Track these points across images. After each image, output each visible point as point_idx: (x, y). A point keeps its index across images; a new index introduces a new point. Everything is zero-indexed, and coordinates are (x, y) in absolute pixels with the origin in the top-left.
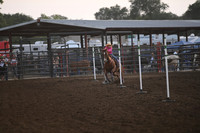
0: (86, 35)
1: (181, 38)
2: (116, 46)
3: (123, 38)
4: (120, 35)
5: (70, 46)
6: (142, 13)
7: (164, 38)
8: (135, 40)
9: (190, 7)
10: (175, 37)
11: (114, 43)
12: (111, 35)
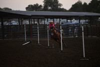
0: (21, 18)
1: (68, 21)
2: (36, 24)
3: (40, 20)
4: (39, 19)
5: (13, 24)
6: (49, 8)
7: (60, 21)
8: (46, 21)
9: (73, 6)
10: (65, 20)
11: (35, 23)
12: (34, 18)
